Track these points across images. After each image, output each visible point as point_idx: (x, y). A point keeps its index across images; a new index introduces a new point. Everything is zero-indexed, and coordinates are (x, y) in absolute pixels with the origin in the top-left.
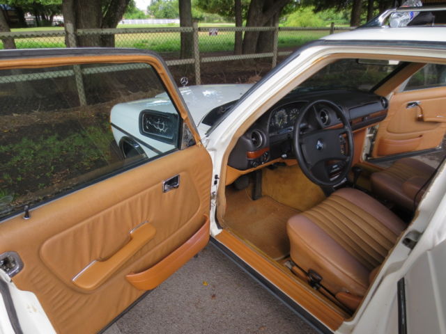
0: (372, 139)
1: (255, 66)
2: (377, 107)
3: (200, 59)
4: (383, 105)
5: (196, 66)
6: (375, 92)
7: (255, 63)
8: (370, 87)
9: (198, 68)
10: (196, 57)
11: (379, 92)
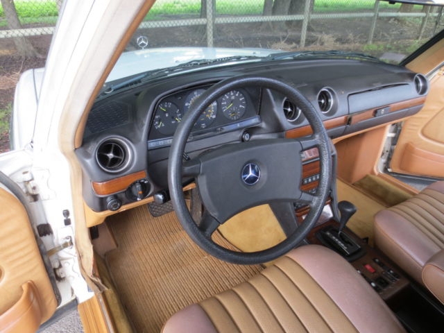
0: (394, 141)
1: (286, 31)
2: (407, 92)
3: (213, 19)
4: (418, 88)
5: (208, 27)
6: (408, 66)
7: (286, 28)
8: (400, 58)
9: (211, 30)
10: (208, 17)
11: (413, 66)
